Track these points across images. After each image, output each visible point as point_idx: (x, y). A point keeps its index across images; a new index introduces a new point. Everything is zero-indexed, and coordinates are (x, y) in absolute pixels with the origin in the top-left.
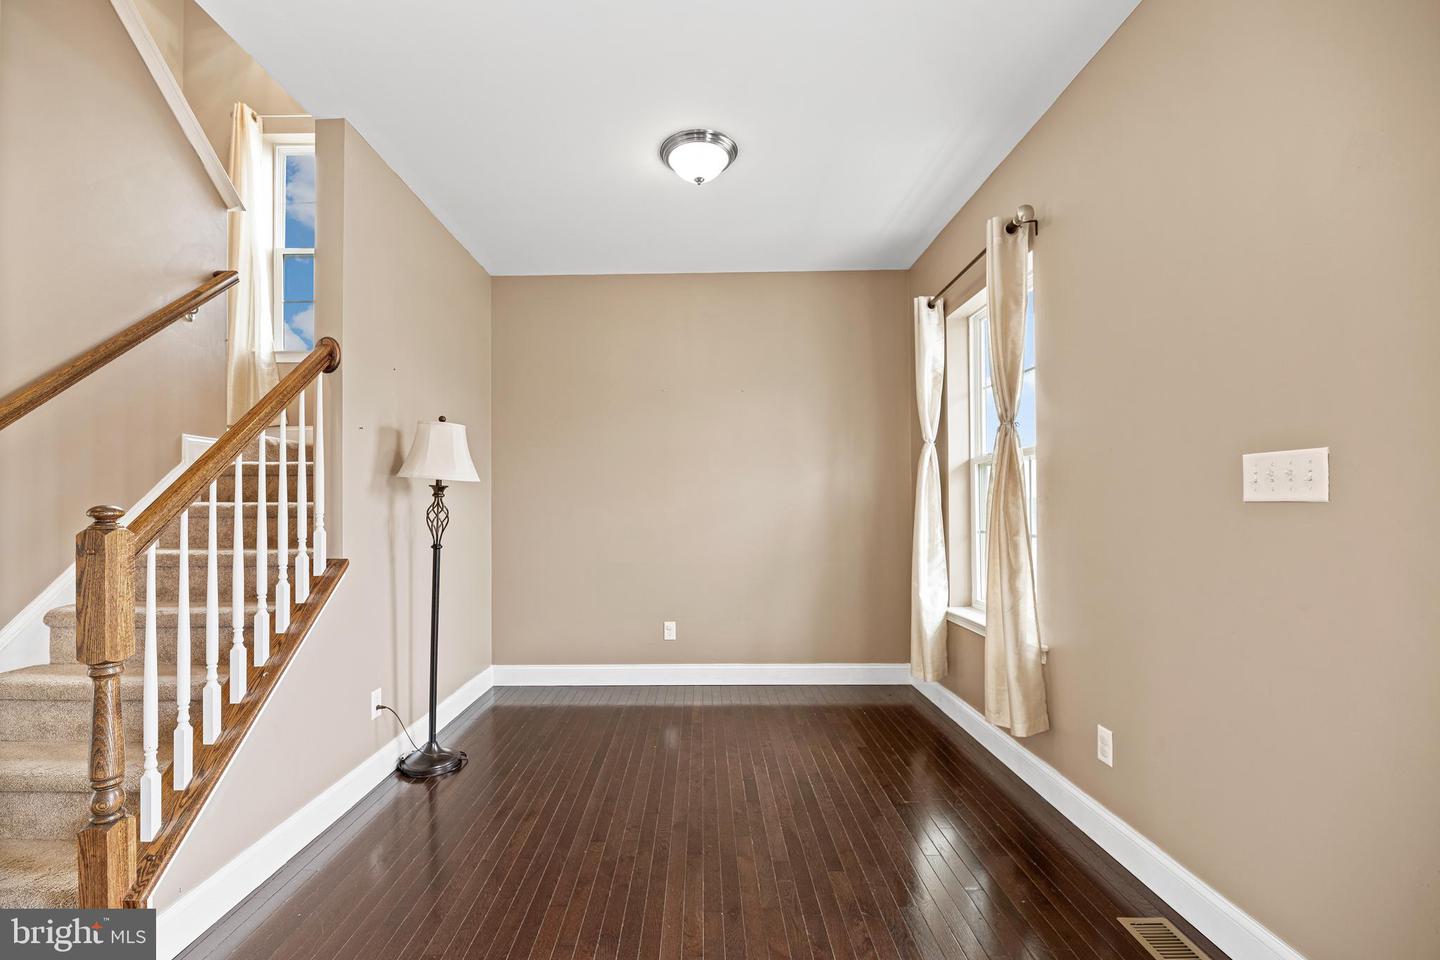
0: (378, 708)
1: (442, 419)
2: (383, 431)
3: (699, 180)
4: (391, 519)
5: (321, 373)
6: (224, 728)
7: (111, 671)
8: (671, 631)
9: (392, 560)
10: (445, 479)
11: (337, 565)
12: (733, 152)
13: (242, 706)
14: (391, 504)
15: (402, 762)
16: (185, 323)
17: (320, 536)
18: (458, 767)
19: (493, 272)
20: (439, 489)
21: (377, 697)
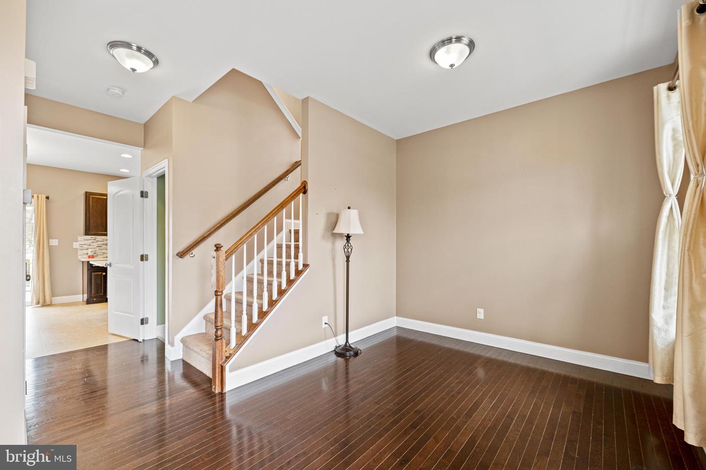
0: (326, 323)
1: (349, 208)
2: (329, 215)
3: (452, 66)
4: (333, 250)
5: (301, 195)
6: (258, 319)
7: (219, 294)
8: (481, 314)
9: (334, 266)
10: (351, 233)
11: (306, 266)
12: (471, 45)
13: (265, 312)
14: (333, 243)
15: (337, 347)
16: (286, 181)
17: (301, 255)
18: (356, 354)
19: (396, 138)
20: (348, 237)
21: (325, 319)
